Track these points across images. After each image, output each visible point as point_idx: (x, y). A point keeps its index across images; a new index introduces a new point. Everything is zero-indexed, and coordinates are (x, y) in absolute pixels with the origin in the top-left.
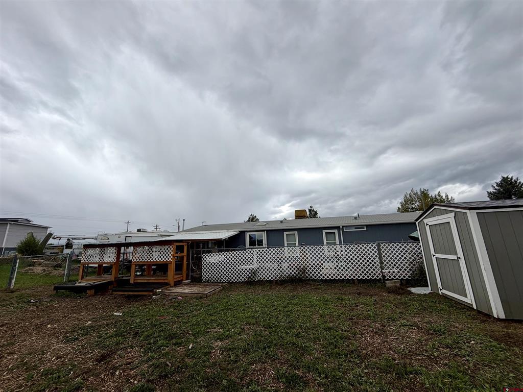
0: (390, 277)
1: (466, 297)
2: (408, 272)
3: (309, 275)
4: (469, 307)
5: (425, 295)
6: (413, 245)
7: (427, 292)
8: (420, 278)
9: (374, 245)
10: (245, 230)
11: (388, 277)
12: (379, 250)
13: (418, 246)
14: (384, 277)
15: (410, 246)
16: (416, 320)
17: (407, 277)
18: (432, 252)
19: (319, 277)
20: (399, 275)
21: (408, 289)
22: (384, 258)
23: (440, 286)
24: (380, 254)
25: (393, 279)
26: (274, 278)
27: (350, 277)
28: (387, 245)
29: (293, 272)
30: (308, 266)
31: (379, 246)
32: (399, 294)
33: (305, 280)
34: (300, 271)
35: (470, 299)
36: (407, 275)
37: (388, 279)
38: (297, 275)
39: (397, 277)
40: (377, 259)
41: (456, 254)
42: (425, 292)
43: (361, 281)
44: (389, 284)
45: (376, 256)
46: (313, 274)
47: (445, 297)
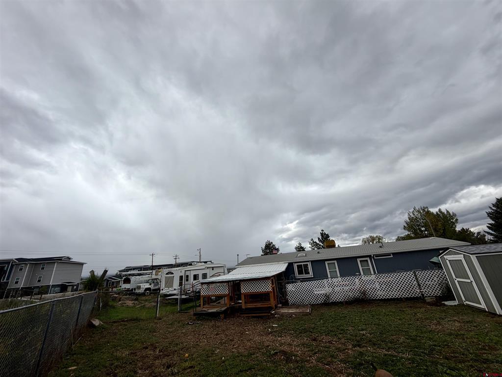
0: (427, 295)
1: (481, 304)
2: (439, 291)
3: (369, 296)
4: (483, 311)
5: (455, 305)
6: (438, 271)
7: (456, 304)
8: (448, 294)
9: (412, 273)
10: (292, 261)
11: (425, 295)
12: (415, 276)
13: (442, 272)
14: (423, 295)
15: (437, 272)
16: (455, 318)
17: (439, 294)
18: (454, 277)
19: (377, 297)
20: (433, 293)
21: (443, 302)
22: (420, 282)
23: (464, 299)
24: (417, 279)
25: (429, 296)
26: (343, 300)
27: (398, 296)
28: (420, 272)
29: (357, 295)
30: (367, 290)
31: (415, 273)
32: (438, 306)
33: (367, 300)
34: (362, 294)
35: (483, 306)
36: (439, 293)
37: (426, 297)
38: (360, 297)
39: (432, 294)
40: (415, 282)
41: (470, 279)
42: (455, 304)
43: (407, 299)
44: (428, 300)
45: (415, 281)
46: (371, 295)
47: (468, 306)
